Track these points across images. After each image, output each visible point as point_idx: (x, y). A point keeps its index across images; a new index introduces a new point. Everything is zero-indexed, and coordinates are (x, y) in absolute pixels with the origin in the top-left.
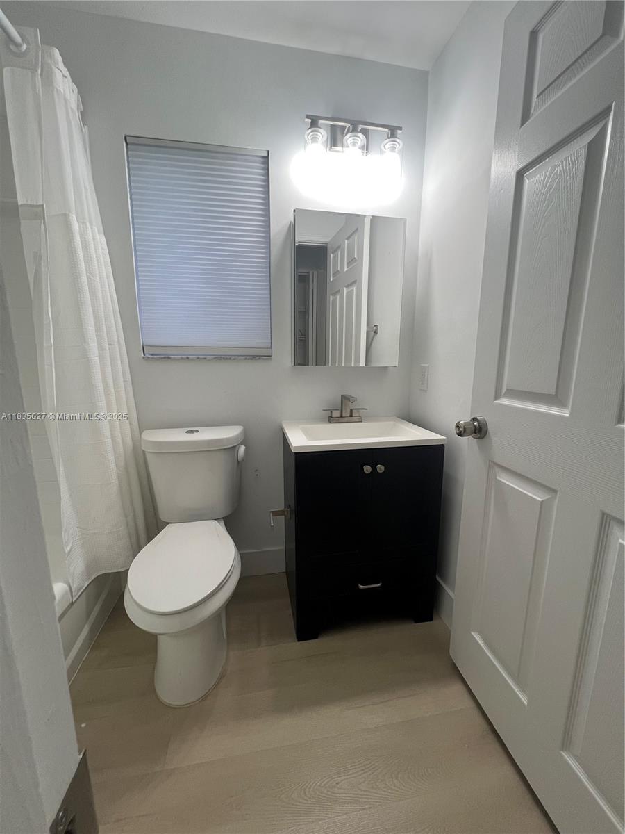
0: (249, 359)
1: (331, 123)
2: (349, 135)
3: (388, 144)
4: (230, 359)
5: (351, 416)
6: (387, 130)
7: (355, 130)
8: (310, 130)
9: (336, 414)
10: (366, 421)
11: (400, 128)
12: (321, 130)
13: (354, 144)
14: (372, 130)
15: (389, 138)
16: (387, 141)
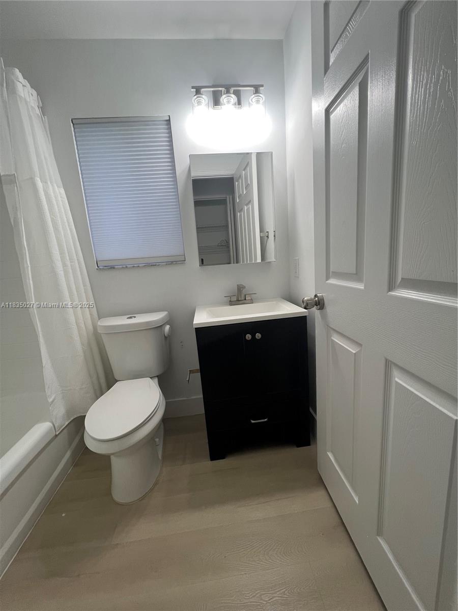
0: (169, 264)
1: (212, 89)
2: (224, 96)
3: (253, 98)
4: (155, 265)
5: (245, 300)
6: (252, 88)
7: (228, 92)
8: (196, 97)
9: (234, 299)
10: (255, 303)
11: (262, 86)
12: (203, 96)
13: (228, 102)
14: (243, 90)
15: (254, 94)
16: (253, 96)
